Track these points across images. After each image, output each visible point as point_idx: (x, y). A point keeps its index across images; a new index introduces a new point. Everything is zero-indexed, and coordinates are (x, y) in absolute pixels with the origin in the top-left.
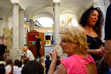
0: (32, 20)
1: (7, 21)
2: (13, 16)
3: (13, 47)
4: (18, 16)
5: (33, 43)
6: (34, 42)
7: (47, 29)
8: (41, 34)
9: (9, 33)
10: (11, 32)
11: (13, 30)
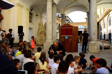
0: (64, 14)
1: (41, 17)
2: (47, 11)
3: (47, 41)
4: (51, 10)
5: (66, 38)
6: (67, 36)
7: (78, 25)
8: (75, 28)
9: (43, 27)
10: (45, 27)
11: (47, 25)
